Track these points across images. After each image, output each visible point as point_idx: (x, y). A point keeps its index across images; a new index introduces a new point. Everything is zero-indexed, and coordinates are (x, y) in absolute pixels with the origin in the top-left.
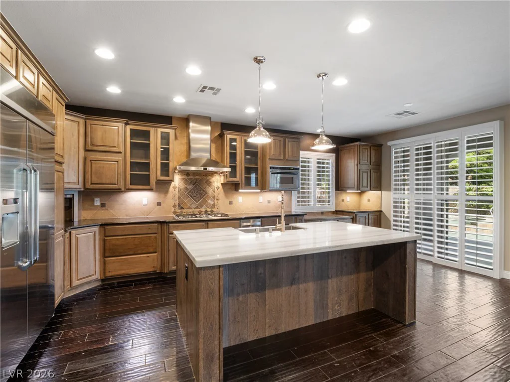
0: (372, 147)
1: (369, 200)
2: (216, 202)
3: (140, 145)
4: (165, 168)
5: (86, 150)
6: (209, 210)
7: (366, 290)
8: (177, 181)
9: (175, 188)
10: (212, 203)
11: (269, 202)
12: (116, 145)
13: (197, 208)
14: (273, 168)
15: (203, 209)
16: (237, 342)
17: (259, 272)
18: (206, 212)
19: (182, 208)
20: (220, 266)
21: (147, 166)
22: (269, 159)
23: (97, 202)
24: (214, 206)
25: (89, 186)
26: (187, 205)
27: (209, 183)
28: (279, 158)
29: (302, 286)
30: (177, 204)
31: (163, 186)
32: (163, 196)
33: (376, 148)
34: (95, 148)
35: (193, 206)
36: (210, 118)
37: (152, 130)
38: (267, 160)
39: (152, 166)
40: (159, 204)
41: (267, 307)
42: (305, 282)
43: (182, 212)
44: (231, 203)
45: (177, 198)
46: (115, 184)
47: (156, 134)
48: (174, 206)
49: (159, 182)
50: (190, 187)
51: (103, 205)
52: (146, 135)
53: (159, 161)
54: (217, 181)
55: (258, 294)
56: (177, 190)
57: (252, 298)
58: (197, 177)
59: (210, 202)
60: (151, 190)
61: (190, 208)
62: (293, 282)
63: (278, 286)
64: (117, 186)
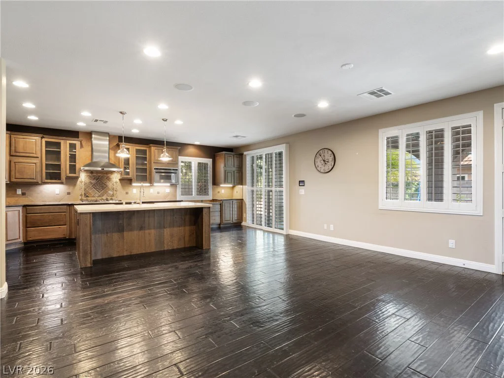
0: (235, 156)
1: (237, 192)
2: (115, 192)
3: (53, 152)
4: (73, 168)
5: (11, 156)
6: (109, 198)
7: (190, 236)
8: (83, 177)
9: (81, 182)
10: (112, 193)
11: (158, 193)
12: (34, 152)
13: (99, 196)
14: (157, 169)
15: (104, 198)
16: (107, 257)
17: (120, 223)
18: (107, 199)
19: (87, 196)
20: (90, 213)
21: (58, 167)
22: (154, 163)
23: (19, 192)
24: (113, 195)
25: (13, 180)
26: (91, 195)
27: (109, 179)
29: (147, 231)
30: (83, 194)
31: (72, 181)
32: (71, 188)
33: (238, 156)
34: (18, 154)
35: (97, 195)
36: (108, 133)
37: (62, 142)
38: (152, 163)
39: (62, 167)
40: (69, 193)
41: (125, 240)
42: (149, 229)
43: (87, 199)
44: (127, 193)
45: (83, 189)
46: (33, 179)
47: (65, 145)
48: (81, 195)
49: (68, 178)
50: (94, 182)
51: (23, 194)
52: (58, 145)
53: (68, 163)
54: (116, 178)
55: (119, 233)
56: (83, 183)
57: (116, 236)
58: (99, 175)
59: (111, 192)
60: (62, 183)
61: (93, 197)
62: (142, 228)
63: (131, 230)
64: (35, 181)
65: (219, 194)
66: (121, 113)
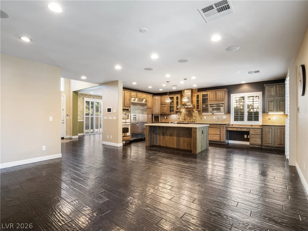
2: (196, 118)
5: (161, 104)
6: (193, 121)
9: (183, 113)
13: (189, 120)
14: (211, 104)
15: (191, 121)
18: (192, 121)
19: (185, 120)
23: (165, 117)
24: (195, 120)
25: (161, 113)
27: (193, 111)
28: (213, 100)
32: (180, 115)
34: (162, 104)
35: (188, 119)
36: (191, 89)
37: (174, 96)
38: (208, 101)
39: (174, 107)
40: (179, 118)
41: (165, 140)
42: (174, 136)
44: (201, 119)
45: (183, 117)
47: (175, 98)
48: (183, 119)
50: (187, 113)
51: (166, 118)
52: (173, 98)
53: (176, 105)
55: (163, 136)
58: (190, 109)
59: (194, 118)
60: (175, 114)
62: (171, 135)
63: (167, 135)
64: (166, 113)
65: (269, 120)
66: (167, 82)
